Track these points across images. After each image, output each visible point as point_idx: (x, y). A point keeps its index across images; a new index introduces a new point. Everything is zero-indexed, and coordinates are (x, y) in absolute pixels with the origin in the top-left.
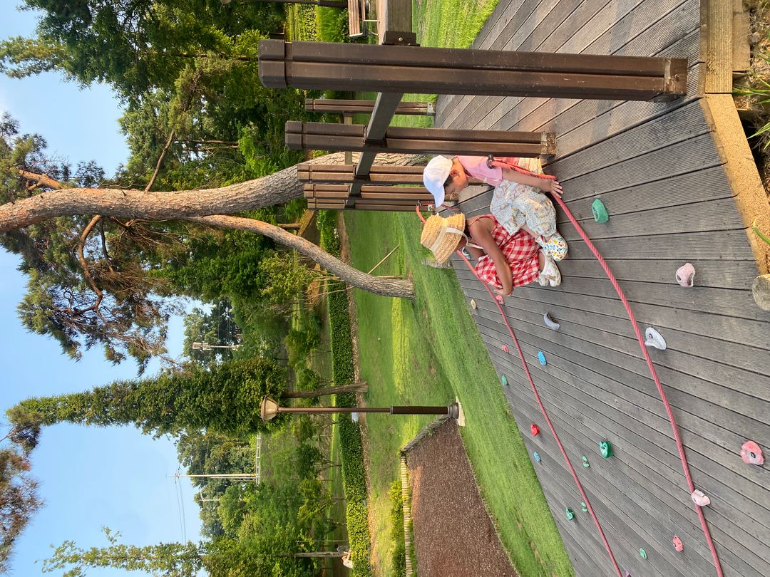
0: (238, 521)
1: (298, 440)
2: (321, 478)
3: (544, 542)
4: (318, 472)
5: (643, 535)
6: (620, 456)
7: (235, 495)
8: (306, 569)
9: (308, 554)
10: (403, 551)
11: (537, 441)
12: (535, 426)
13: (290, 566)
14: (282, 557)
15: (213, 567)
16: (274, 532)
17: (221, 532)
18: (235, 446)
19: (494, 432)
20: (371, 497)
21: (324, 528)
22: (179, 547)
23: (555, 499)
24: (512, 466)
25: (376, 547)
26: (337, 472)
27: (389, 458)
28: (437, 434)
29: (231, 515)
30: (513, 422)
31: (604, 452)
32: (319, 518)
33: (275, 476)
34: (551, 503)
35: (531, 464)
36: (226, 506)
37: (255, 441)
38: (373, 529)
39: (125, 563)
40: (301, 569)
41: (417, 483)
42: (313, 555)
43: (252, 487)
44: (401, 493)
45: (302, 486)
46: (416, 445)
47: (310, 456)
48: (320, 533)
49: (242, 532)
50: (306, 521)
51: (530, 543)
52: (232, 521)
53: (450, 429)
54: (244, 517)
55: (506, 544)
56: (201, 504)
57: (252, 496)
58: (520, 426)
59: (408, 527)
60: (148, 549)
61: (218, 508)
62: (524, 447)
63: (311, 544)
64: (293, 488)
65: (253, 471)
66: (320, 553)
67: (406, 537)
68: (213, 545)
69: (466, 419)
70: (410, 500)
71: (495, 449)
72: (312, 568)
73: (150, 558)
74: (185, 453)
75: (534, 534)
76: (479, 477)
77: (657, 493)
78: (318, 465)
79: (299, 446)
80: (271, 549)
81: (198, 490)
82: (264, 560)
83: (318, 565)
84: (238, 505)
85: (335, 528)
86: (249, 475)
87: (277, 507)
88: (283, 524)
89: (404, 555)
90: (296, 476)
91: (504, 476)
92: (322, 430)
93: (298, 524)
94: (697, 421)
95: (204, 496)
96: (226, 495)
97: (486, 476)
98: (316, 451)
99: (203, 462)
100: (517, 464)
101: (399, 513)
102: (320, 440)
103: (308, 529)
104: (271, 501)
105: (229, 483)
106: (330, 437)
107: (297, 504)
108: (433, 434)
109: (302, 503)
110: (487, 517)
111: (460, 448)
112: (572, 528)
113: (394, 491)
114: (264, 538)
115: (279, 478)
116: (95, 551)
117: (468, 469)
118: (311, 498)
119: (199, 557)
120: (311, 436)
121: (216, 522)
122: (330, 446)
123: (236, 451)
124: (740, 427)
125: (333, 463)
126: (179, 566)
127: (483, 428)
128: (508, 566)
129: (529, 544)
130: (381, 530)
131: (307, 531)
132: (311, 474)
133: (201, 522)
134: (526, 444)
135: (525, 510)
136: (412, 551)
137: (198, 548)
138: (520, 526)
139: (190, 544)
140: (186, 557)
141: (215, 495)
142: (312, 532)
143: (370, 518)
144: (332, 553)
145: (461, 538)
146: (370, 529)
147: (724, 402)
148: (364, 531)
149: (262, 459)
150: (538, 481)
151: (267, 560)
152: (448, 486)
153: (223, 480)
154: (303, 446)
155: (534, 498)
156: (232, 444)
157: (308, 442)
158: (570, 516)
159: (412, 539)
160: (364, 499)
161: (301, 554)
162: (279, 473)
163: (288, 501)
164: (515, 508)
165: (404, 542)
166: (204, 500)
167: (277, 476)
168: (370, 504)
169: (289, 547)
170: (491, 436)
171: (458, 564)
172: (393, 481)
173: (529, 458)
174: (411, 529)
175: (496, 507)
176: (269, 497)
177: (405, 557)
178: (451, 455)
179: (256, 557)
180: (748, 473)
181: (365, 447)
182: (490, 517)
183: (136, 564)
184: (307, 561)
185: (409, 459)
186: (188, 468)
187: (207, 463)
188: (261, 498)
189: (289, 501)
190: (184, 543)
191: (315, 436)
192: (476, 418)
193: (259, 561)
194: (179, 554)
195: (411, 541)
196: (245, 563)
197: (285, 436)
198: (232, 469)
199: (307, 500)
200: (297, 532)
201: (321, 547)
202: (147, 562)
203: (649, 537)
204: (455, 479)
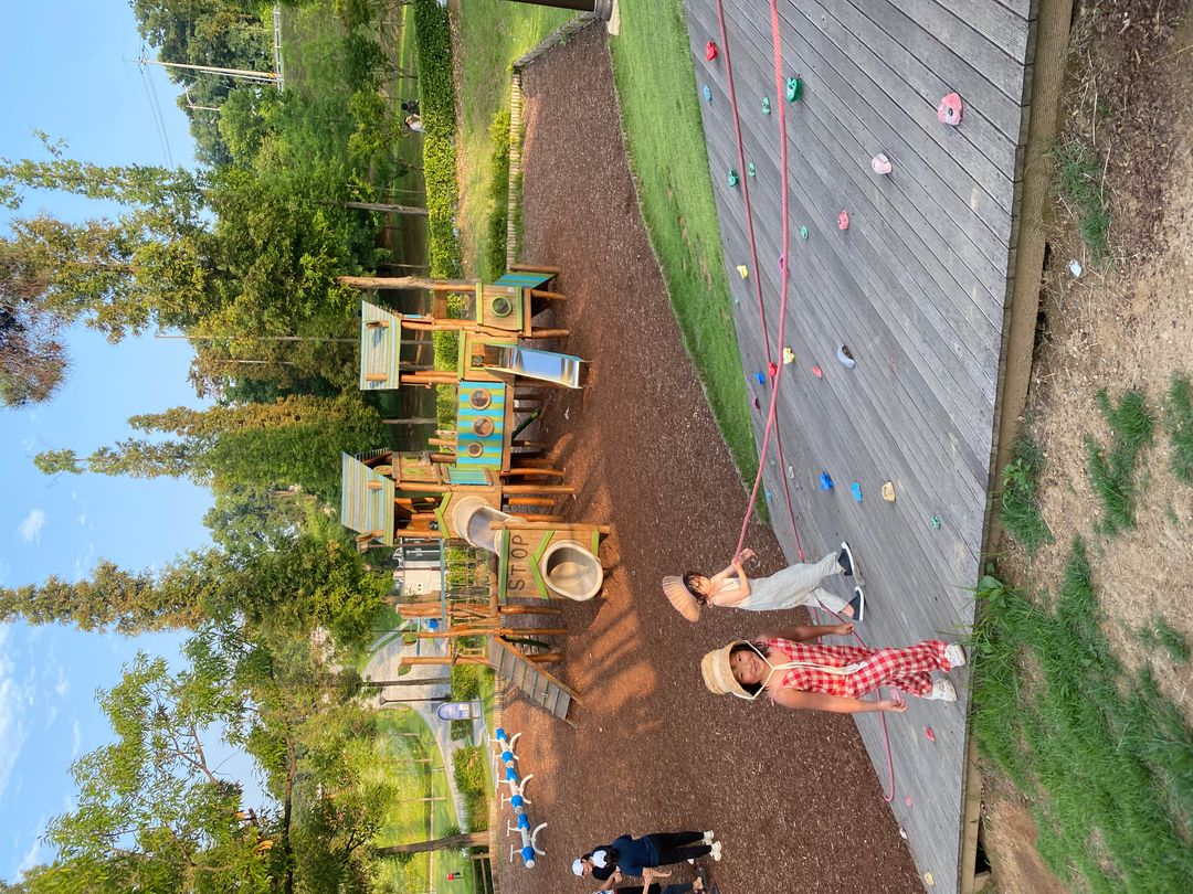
0: (254, 147)
1: (346, 25)
2: (383, 94)
3: (696, 218)
4: (378, 84)
5: (810, 209)
6: (809, 100)
7: (244, 103)
8: (362, 226)
9: (364, 205)
10: (506, 215)
11: (711, 68)
12: (713, 45)
13: (339, 219)
14: (326, 204)
15: (223, 207)
16: (312, 168)
17: (228, 160)
18: (237, 21)
19: (658, 49)
20: (462, 132)
21: (389, 172)
22: (165, 174)
23: (719, 157)
24: (675, 105)
25: (465, 206)
26: (410, 87)
27: (493, 74)
28: (573, 43)
29: (241, 136)
30: (684, 36)
31: (791, 93)
32: (380, 154)
33: (308, 82)
34: (714, 162)
35: (697, 104)
36: (233, 121)
37: (271, 18)
38: (463, 180)
39: (82, 188)
40: (355, 224)
41: (533, 119)
42: (373, 207)
43: (272, 96)
44: (509, 131)
45: (354, 101)
46: (538, 58)
47: (366, 55)
48: (383, 177)
49: (261, 162)
50: (361, 157)
51: (679, 218)
52: (243, 145)
53: (596, 38)
54: (262, 141)
55: (648, 218)
56: (190, 112)
57: (274, 109)
58: (692, 43)
59: (515, 182)
60: (116, 171)
61: (220, 123)
62: (692, 76)
63: (369, 191)
64: (339, 105)
65: (270, 69)
66: (383, 205)
67: (511, 196)
68: (218, 177)
69: (621, 25)
70: (521, 143)
71: (656, 77)
72: (372, 225)
73: (121, 185)
74: (150, 21)
75: (687, 205)
76: (626, 119)
77: (838, 154)
78: (378, 72)
79: (348, 36)
80: (308, 191)
81: (182, 89)
82: (300, 205)
83: (380, 222)
84: (251, 121)
85: (407, 172)
86: (265, 74)
87: (315, 132)
88: (326, 158)
89: (506, 220)
90: (343, 85)
91: (661, 118)
92: (386, 12)
93: (350, 159)
94: (908, 59)
95: (194, 100)
96: (230, 102)
97: (637, 119)
98: (375, 49)
99: (184, 43)
100: (681, 102)
101: (504, 160)
102: (383, 31)
103: (366, 170)
104: (305, 120)
105: (232, 83)
106: (398, 26)
107: (346, 129)
108: (568, 43)
109: (355, 130)
110: (629, 179)
111: (607, 71)
112: (732, 197)
113: (498, 126)
114: (296, 175)
115: (315, 86)
116: (30, 166)
117: (613, 106)
118: (369, 124)
119: (198, 191)
120: (366, 20)
121: (218, 144)
122: (397, 43)
123: (239, 30)
124: (951, 72)
125: (403, 71)
126: (170, 201)
127: (643, 42)
128: (646, 248)
129: (678, 220)
130: (474, 183)
131: (363, 171)
132: (368, 85)
133: (194, 141)
134: (697, 74)
135: (681, 170)
136: (518, 217)
137: (194, 178)
138: (670, 194)
139: (182, 172)
140: (177, 189)
141: (211, 99)
142: (371, 174)
143: (460, 163)
144: (400, 207)
145: (589, 205)
146: (459, 179)
147: (944, 37)
148: (449, 181)
149: (285, 51)
150: (702, 130)
151: (304, 206)
152: (579, 127)
153: (221, 78)
154: (353, 36)
155: (694, 155)
156: (233, 18)
157: (361, 30)
158: (732, 180)
159: (519, 200)
160: (451, 134)
161: (354, 204)
162: (314, 77)
163: (332, 123)
164: (668, 169)
165: (507, 202)
166: (194, 108)
167: (313, 81)
168: (460, 144)
169: (336, 192)
170: (653, 55)
171: (580, 239)
172: (497, 112)
173: (696, 95)
174: (519, 186)
175: (644, 165)
176: (301, 115)
177: (506, 224)
178: (591, 80)
179: (286, 199)
180: (940, 136)
181: (456, 52)
182: (633, 178)
183: (101, 190)
184: (364, 215)
185: (525, 79)
186: (158, 49)
187: (191, 46)
188: (288, 113)
189: (334, 124)
190: (173, 169)
191: (374, 22)
192: (636, 24)
193: (291, 206)
194: (166, 183)
195: (518, 203)
196: (271, 205)
197: (321, 14)
198: (235, 61)
199: (362, 126)
200: (347, 173)
201: (385, 198)
202: (117, 189)
203: (815, 211)
204: (591, 119)
